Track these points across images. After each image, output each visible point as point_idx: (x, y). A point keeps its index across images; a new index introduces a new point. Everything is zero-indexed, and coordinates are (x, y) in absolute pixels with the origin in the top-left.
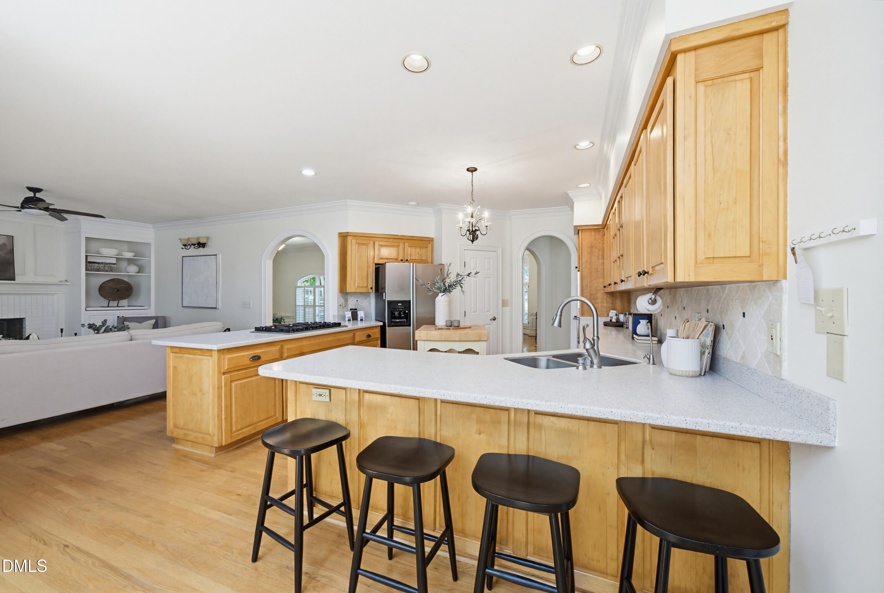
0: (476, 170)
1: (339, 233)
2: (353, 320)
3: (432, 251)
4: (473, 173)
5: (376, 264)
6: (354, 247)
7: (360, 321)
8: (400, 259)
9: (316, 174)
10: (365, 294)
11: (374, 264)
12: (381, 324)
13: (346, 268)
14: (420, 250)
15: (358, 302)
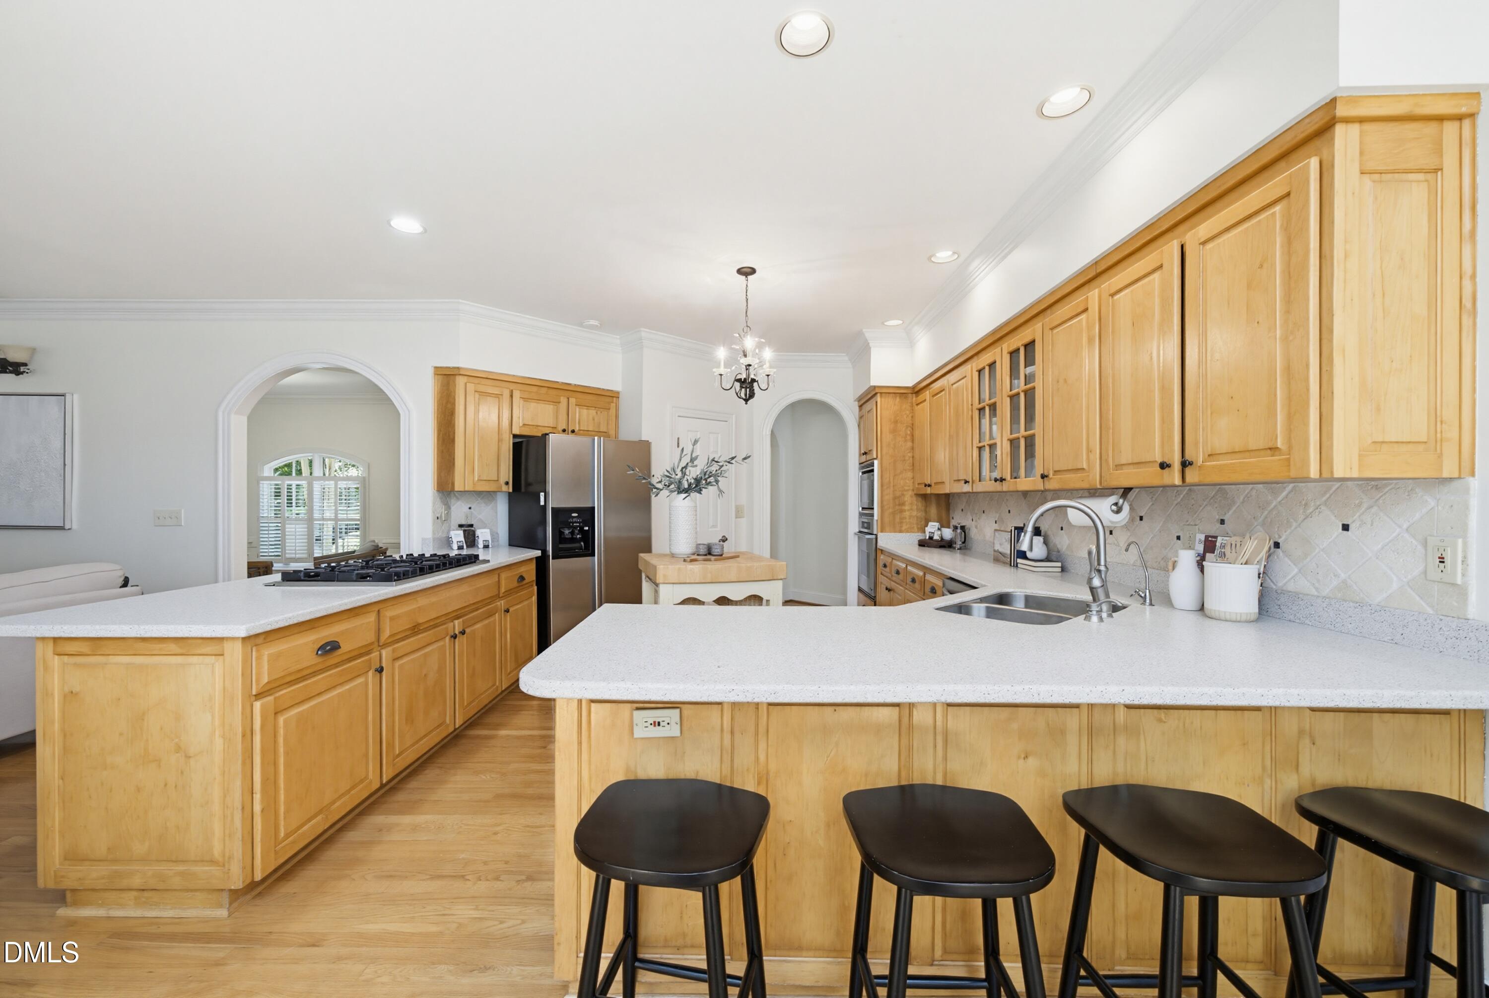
0: (753, 271)
1: (436, 368)
2: (467, 547)
3: (617, 417)
4: (748, 277)
5: (515, 436)
6: (470, 398)
7: (482, 550)
8: (560, 428)
9: (425, 231)
10: (488, 496)
11: (512, 436)
12: (538, 553)
13: (453, 441)
14: (597, 413)
15: (472, 510)
